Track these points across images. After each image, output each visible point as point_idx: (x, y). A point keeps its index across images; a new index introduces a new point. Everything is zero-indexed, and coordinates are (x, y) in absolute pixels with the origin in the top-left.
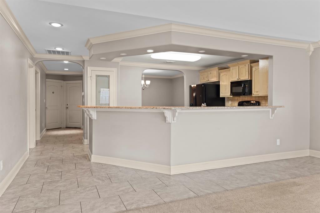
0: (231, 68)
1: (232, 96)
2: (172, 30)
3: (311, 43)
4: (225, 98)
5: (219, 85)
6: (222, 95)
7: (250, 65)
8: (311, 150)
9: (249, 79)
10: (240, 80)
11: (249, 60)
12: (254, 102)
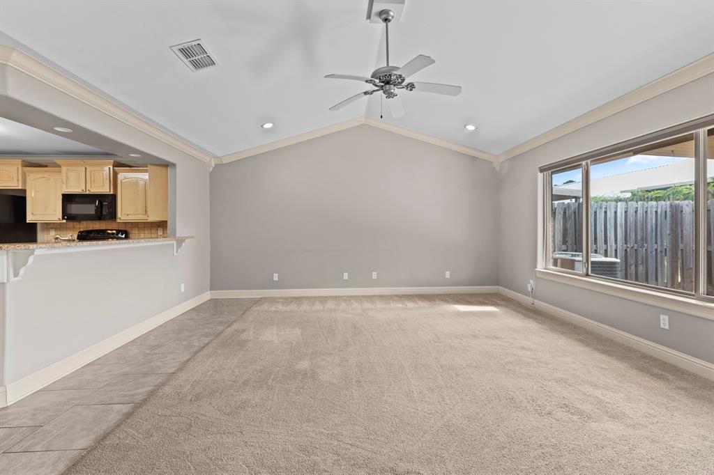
0: (64, 169)
1: (64, 221)
2: (9, 63)
3: (214, 157)
4: (36, 224)
5: (24, 198)
6: (30, 218)
7: (113, 170)
8: (212, 291)
9: (112, 193)
10: (87, 193)
11: (112, 161)
12: (114, 232)
